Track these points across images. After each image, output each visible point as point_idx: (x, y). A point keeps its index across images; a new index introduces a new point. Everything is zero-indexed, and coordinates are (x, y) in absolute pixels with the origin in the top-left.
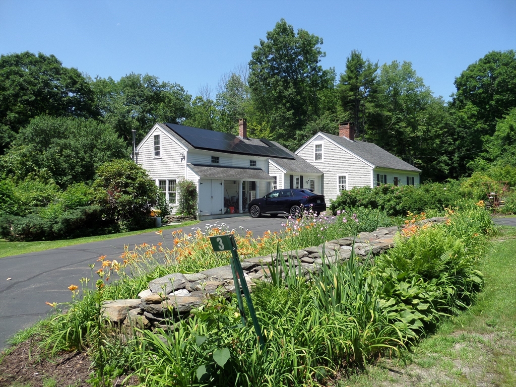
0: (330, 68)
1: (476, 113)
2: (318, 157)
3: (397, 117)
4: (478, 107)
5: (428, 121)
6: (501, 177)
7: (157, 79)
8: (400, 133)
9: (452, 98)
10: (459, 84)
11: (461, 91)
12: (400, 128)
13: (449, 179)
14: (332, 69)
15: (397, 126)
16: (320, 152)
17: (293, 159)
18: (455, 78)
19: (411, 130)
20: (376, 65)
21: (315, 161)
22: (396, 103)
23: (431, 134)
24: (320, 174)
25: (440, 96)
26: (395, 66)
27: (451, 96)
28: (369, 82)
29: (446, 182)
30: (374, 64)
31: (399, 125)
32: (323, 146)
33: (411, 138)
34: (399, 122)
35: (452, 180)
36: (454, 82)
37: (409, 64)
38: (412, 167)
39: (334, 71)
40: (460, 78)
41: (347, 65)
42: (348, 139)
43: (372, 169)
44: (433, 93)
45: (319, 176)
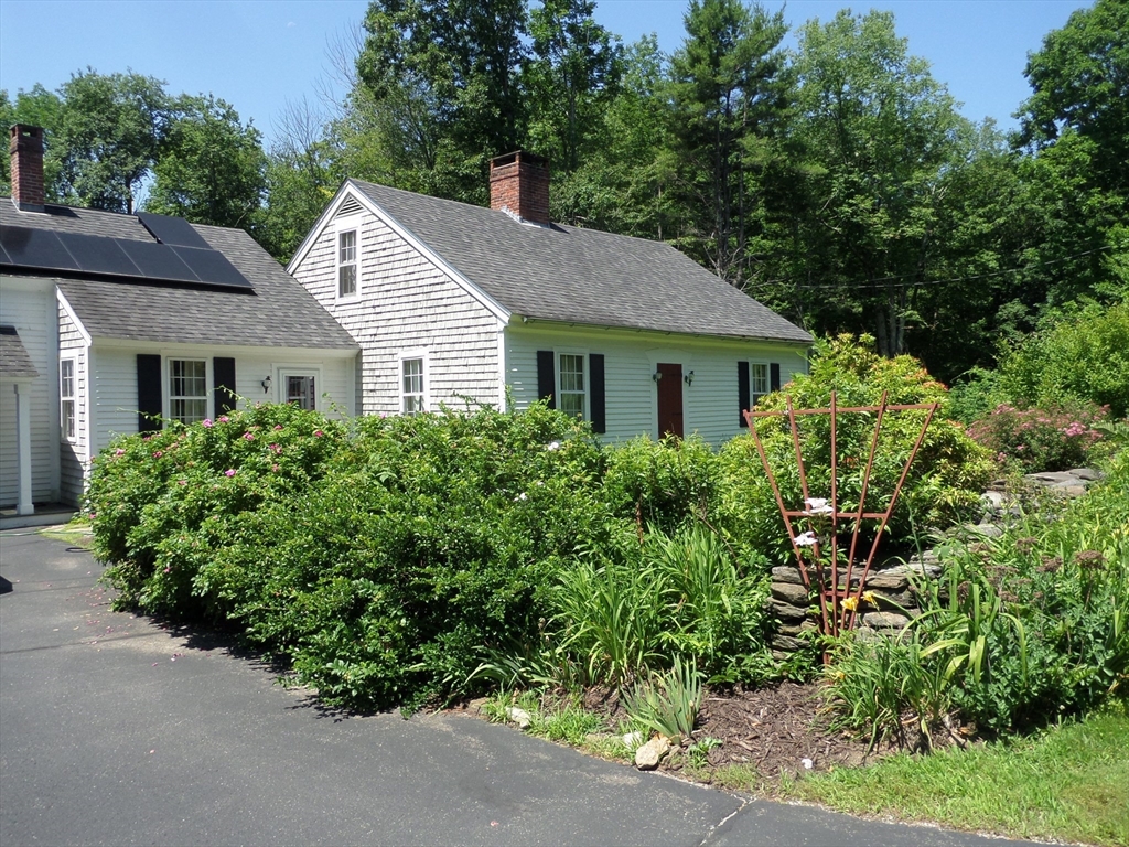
0: (644, 37)
1: (1088, 159)
2: (347, 282)
3: (846, 182)
4: (1095, 141)
5: (953, 196)
6: (1083, 363)
7: (163, 87)
8: (855, 229)
9: (1020, 120)
10: (1040, 74)
11: (1044, 94)
12: (854, 214)
13: (975, 370)
14: (649, 39)
15: (845, 208)
16: (351, 263)
17: (249, 292)
18: (1029, 57)
19: (886, 218)
20: (779, 18)
21: (339, 301)
22: (846, 142)
23: (961, 234)
24: (349, 353)
25: (987, 119)
26: (844, 25)
27: (1017, 116)
28: (758, 76)
29: (967, 379)
30: (772, 16)
31: (851, 205)
32: (359, 236)
33: (885, 242)
34: (851, 196)
35: (986, 374)
36: (1025, 68)
37: (887, 20)
38: (787, 327)
39: (655, 47)
40: (1042, 54)
41: (687, 21)
42: (516, 217)
43: (501, 326)
44: (960, 105)
45: (344, 362)
